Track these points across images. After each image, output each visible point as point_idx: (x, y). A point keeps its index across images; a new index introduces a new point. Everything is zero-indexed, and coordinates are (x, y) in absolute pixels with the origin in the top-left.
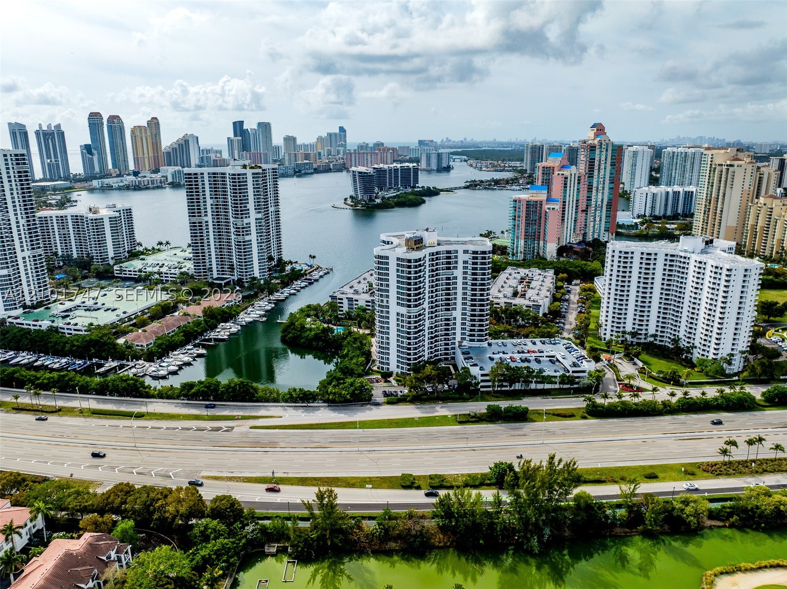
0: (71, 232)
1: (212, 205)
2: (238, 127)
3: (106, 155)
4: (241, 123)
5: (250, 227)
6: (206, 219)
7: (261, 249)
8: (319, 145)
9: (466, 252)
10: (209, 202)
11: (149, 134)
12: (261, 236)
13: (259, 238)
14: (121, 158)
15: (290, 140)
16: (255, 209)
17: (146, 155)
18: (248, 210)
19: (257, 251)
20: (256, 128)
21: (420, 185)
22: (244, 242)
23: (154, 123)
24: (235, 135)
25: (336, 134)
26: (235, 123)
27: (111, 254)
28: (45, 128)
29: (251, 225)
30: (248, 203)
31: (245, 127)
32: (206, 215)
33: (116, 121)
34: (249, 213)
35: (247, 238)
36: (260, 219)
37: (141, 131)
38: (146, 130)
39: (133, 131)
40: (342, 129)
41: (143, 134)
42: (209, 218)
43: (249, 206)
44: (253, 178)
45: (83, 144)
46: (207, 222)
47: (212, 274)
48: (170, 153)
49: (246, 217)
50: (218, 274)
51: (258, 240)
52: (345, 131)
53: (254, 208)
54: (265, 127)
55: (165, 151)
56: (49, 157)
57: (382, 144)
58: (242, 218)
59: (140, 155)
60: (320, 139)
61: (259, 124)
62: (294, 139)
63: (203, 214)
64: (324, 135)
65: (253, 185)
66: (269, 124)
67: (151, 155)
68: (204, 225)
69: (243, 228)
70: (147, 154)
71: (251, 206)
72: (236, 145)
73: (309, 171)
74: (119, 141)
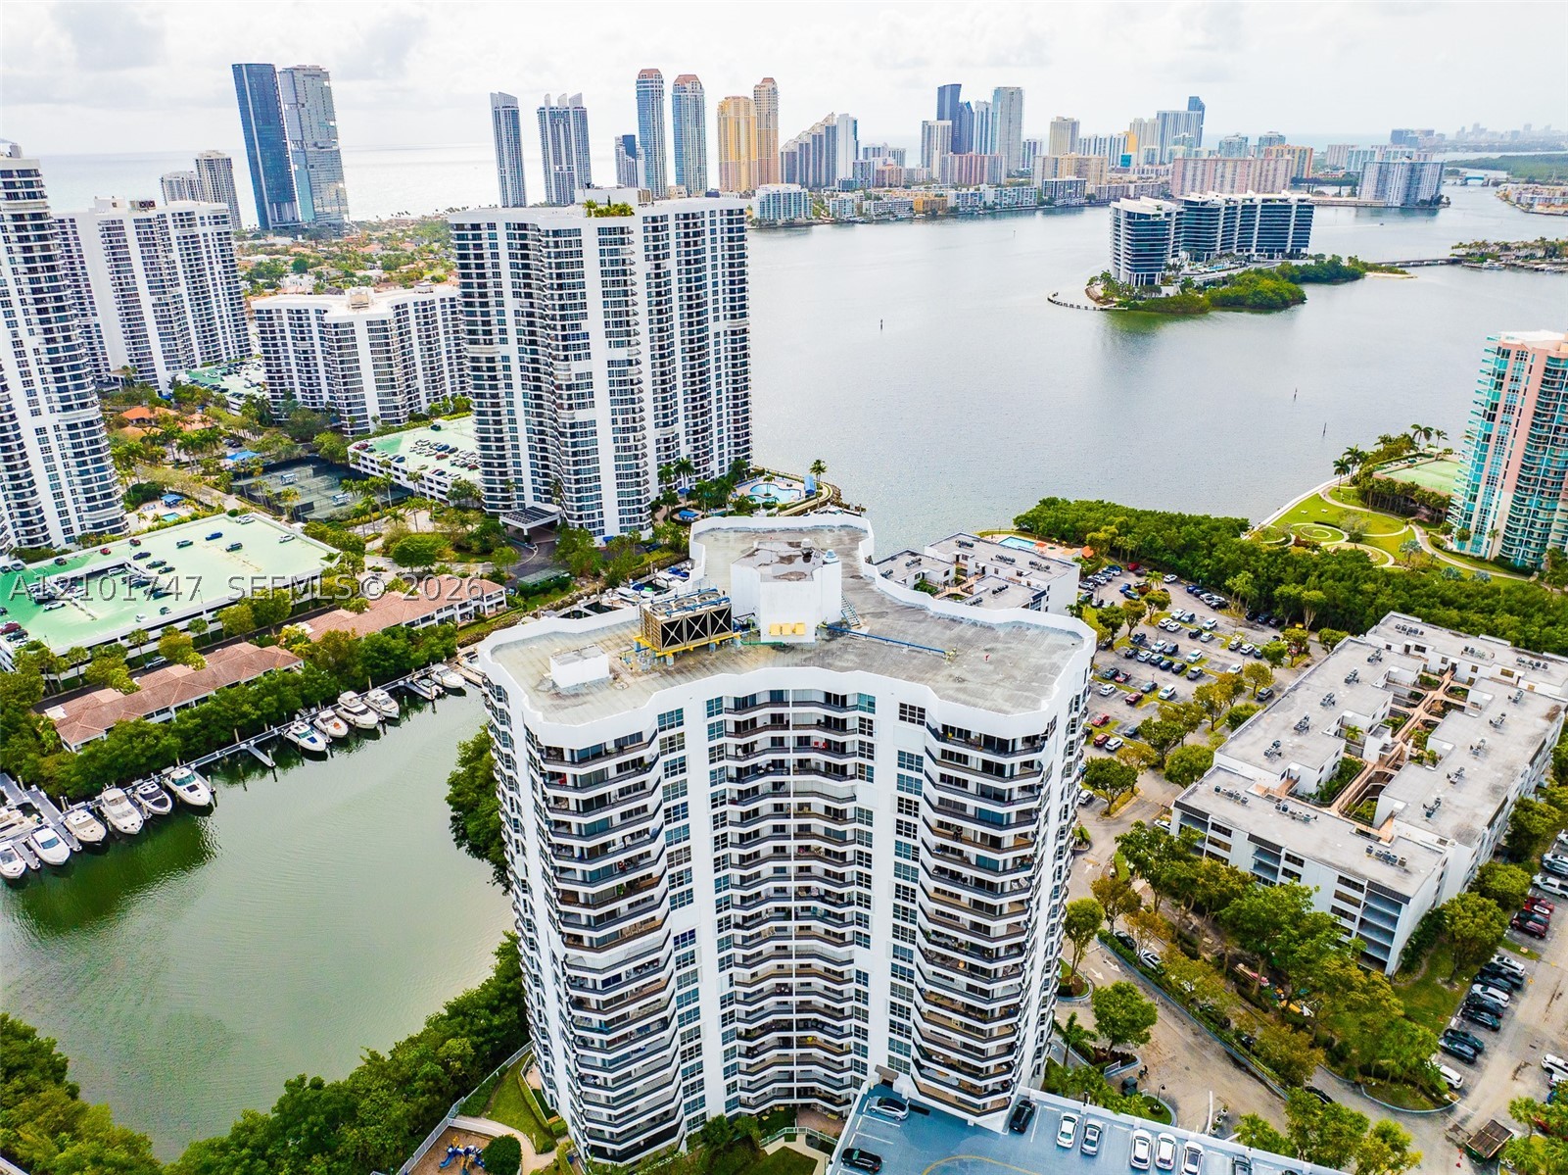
0: (318, 348)
1: (517, 313)
2: (949, 96)
3: (664, 159)
4: (956, 88)
5: (590, 385)
6: (503, 350)
7: (625, 449)
8: (1133, 141)
9: (911, 714)
10: (511, 304)
11: (753, 113)
12: (626, 412)
13: (620, 418)
14: (692, 165)
15: (1066, 128)
16: (609, 334)
17: (744, 159)
18: (586, 336)
19: (613, 452)
20: (990, 100)
21: (1312, 249)
22: (572, 426)
23: (767, 92)
24: (941, 117)
25: (1177, 115)
26: (942, 90)
27: (373, 409)
28: (554, 103)
29: (595, 380)
30: (585, 316)
31: (962, 99)
32: (504, 341)
33: (689, 86)
34: (587, 346)
35: (581, 415)
36: (620, 363)
37: (737, 106)
38: (747, 106)
39: (722, 109)
40: (1196, 104)
41: (742, 114)
42: (512, 349)
43: (586, 326)
44: (602, 242)
45: (620, 136)
46: (506, 358)
47: (521, 497)
48: (794, 153)
49: (578, 357)
50: (536, 498)
51: (614, 421)
52: (1201, 108)
53: (603, 330)
54: (1010, 99)
55: (785, 150)
56: (558, 160)
57: (1281, 139)
58: (566, 358)
59: (732, 159)
60: (1138, 126)
61: (998, 92)
62: (1074, 126)
63: (496, 338)
64: (1149, 116)
65: (603, 263)
66: (1019, 91)
67: (755, 158)
68: (499, 365)
69: (569, 387)
70: (748, 154)
71: (594, 324)
72: (937, 139)
73: (1074, 201)
74: (690, 128)
